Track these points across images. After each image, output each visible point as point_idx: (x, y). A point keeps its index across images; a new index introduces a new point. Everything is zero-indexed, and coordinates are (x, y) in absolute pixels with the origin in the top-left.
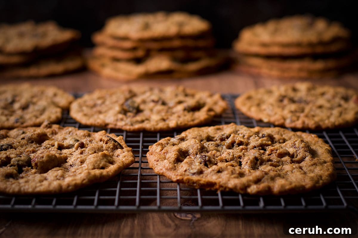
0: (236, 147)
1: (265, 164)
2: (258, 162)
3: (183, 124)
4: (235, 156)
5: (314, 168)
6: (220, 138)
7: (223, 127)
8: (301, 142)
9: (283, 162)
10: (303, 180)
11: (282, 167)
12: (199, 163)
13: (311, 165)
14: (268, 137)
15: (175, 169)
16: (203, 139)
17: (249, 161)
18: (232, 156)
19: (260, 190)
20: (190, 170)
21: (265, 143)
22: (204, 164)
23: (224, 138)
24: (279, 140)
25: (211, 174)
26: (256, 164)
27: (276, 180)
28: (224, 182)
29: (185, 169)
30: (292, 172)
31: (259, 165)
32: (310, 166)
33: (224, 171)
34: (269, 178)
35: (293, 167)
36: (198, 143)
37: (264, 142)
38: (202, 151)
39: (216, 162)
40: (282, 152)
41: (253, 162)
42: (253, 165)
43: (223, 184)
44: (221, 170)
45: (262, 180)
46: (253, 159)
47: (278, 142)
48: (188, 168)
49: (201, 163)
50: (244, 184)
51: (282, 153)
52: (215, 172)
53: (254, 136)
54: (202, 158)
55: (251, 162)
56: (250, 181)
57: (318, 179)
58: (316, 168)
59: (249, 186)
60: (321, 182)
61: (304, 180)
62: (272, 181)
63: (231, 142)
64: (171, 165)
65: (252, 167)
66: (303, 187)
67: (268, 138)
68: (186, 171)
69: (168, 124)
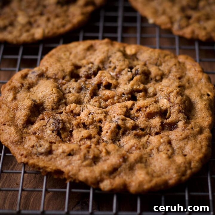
0: (103, 90)
1: (129, 133)
2: (121, 132)
3: (50, 34)
4: (95, 119)
5: (185, 145)
6: (86, 75)
7: (95, 44)
8: (176, 96)
9: (151, 127)
10: (167, 171)
11: (148, 139)
12: (51, 131)
13: (182, 139)
14: (142, 75)
15: (22, 142)
16: (66, 75)
17: (109, 131)
18: (91, 119)
19: (114, 187)
20: (37, 147)
21: (136, 89)
22: (56, 133)
23: (91, 74)
24: (155, 77)
25: (61, 157)
26: (117, 134)
27: (136, 169)
28: (74, 172)
29: (32, 144)
30: (158, 150)
31: (120, 135)
32: (180, 140)
33: (75, 155)
34: (127, 167)
35: (160, 142)
36: (55, 94)
37: (135, 87)
38: (60, 103)
39: (71, 129)
40: (152, 111)
41: (115, 132)
42: (114, 136)
43: (73, 175)
44: (72, 153)
45: (119, 170)
46: (114, 128)
47: (154, 79)
48: (36, 144)
49: (53, 132)
50: (96, 178)
51: (152, 113)
52: (65, 154)
53: (126, 69)
54: (55, 125)
55: (112, 132)
56: (104, 172)
57: (186, 167)
58: (188, 143)
59: (102, 180)
60: (189, 172)
61: (169, 170)
62: (131, 172)
63: (97, 83)
64: (18, 136)
65: (113, 138)
66: (166, 183)
67: (141, 77)
68: (33, 146)
69: (33, 35)
